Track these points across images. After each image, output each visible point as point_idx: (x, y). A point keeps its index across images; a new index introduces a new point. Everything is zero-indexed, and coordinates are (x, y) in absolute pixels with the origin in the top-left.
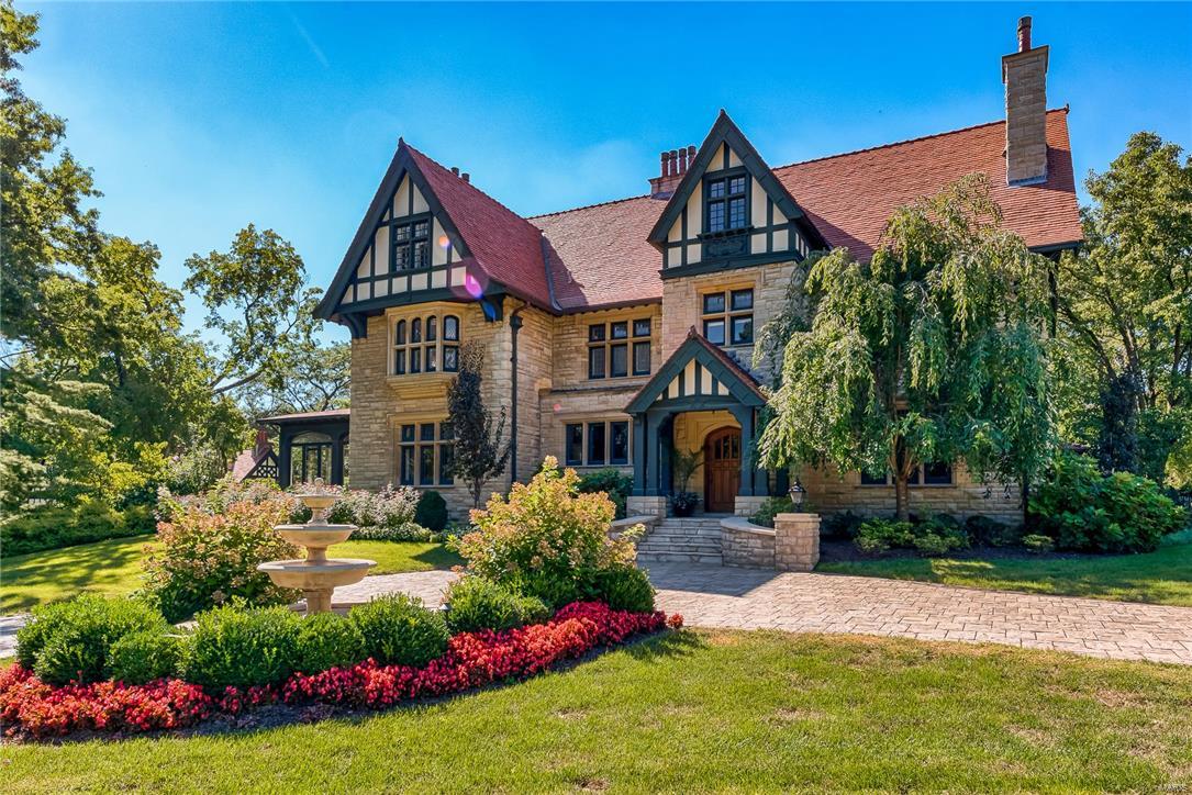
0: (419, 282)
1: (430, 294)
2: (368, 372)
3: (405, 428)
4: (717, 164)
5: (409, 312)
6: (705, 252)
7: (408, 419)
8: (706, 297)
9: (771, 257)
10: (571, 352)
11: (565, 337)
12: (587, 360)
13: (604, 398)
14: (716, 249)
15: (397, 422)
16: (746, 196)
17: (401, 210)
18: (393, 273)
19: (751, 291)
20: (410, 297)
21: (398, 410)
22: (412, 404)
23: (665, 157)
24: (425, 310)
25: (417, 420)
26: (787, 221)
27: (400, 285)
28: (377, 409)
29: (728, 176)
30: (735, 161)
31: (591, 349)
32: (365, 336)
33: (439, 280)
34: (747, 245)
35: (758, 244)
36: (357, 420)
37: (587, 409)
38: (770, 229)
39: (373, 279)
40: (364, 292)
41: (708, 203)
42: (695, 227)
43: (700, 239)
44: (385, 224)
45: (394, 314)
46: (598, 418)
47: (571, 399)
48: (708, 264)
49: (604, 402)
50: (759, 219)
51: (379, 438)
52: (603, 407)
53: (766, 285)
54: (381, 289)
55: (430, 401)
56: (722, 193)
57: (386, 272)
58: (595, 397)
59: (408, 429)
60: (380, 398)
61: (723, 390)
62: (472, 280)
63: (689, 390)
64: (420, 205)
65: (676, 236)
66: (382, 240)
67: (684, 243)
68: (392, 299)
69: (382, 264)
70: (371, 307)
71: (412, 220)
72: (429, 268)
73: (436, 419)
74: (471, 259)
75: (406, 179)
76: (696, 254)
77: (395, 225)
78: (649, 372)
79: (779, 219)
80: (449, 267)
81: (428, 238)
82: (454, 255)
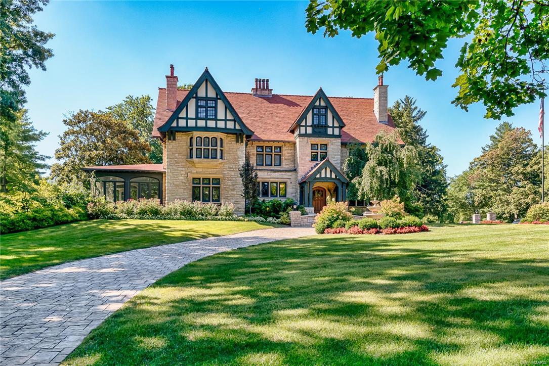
0: (211, 124)
1: (216, 129)
2: (177, 155)
3: (194, 179)
4: (317, 104)
5: (204, 134)
6: (313, 130)
7: (196, 176)
8: (312, 144)
9: (333, 136)
10: (251, 155)
12: (256, 158)
13: (269, 173)
14: (315, 130)
15: (191, 176)
16: (326, 115)
17: (201, 93)
18: (197, 118)
19: (326, 145)
20: (206, 129)
21: (193, 172)
22: (200, 170)
23: (257, 80)
24: (211, 135)
25: (202, 176)
26: (338, 126)
27: (201, 123)
28: (182, 171)
29: (319, 108)
30: (323, 104)
31: (257, 154)
32: (174, 139)
33: (221, 125)
34: (326, 131)
35: (330, 131)
36: (171, 174)
38: (333, 127)
39: (187, 119)
40: (182, 123)
41: (313, 115)
42: (309, 123)
43: (311, 126)
44: (193, 98)
45: (196, 134)
46: (267, 180)
48: (315, 134)
49: (270, 175)
50: (330, 123)
51: (182, 182)
52: (269, 177)
53: (332, 144)
54: (192, 123)
55: (210, 170)
56: (318, 112)
57: (194, 117)
58: (266, 173)
59: (196, 181)
60: (183, 167)
61: (333, 176)
62: (238, 127)
63: (323, 176)
64: (212, 94)
65: (303, 123)
66: (192, 104)
67: (306, 126)
68: (197, 128)
69: (192, 114)
70: (187, 130)
71: (206, 99)
72: (216, 119)
73: (211, 176)
74: (237, 119)
75: (205, 82)
76: (310, 130)
77: (198, 99)
78: (280, 165)
79: (336, 124)
80: (226, 120)
81: (216, 107)
82: (229, 117)
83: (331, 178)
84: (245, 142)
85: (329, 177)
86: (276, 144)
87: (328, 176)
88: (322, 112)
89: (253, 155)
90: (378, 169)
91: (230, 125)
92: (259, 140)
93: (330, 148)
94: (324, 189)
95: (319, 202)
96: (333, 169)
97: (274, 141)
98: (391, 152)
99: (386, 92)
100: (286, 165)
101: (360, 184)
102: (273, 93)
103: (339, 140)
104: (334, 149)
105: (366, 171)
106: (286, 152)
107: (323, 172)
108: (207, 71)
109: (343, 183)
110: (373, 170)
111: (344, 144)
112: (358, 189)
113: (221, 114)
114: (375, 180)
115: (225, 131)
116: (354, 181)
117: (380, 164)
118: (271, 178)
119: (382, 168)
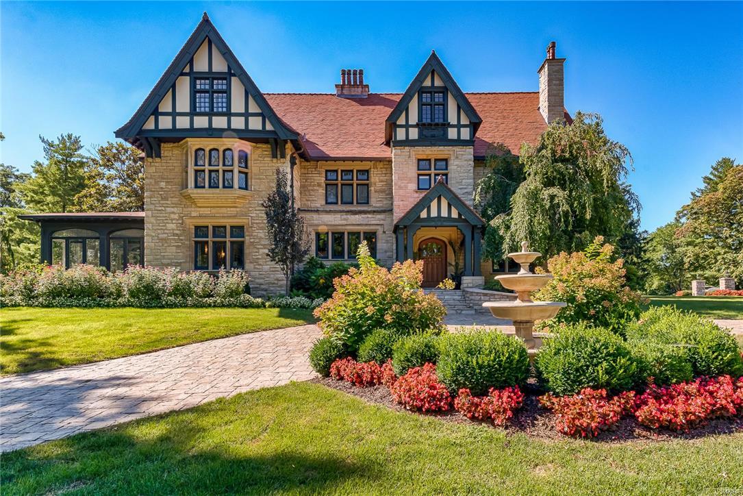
0: (220, 122)
1: (229, 132)
2: (163, 184)
3: (197, 228)
4: (427, 83)
5: (208, 143)
6: (420, 134)
7: (201, 222)
8: (419, 160)
9: (459, 142)
10: (314, 186)
11: (310, 175)
12: (324, 192)
13: (344, 216)
14: (426, 132)
15: (191, 224)
16: (444, 105)
17: (201, 65)
18: (193, 113)
19: (446, 160)
20: (211, 132)
21: (194, 214)
22: (207, 211)
23: (343, 73)
24: (221, 144)
25: (210, 223)
26: (468, 123)
27: (201, 122)
28: (173, 213)
29: (432, 91)
30: (438, 83)
31: (326, 185)
32: (159, 156)
33: (238, 123)
34: (446, 133)
35: (452, 134)
36: (153, 220)
37: (333, 223)
38: (459, 126)
39: (174, 114)
40: (165, 123)
41: (421, 105)
42: (414, 119)
43: (417, 125)
44: (186, 74)
45: (194, 143)
46: (340, 229)
47: (321, 216)
48: (422, 141)
49: (345, 219)
50: (452, 119)
51: (174, 235)
52: (344, 222)
53: (457, 158)
54: (183, 123)
55: (224, 210)
56: (429, 100)
57: (187, 110)
58: (338, 216)
59: (200, 230)
60: (175, 205)
61: (455, 214)
62: (269, 127)
63: (434, 214)
64: (220, 66)
65: (401, 121)
66: (184, 86)
67: (407, 126)
68: (193, 132)
69: (183, 104)
70: (176, 136)
71: (211, 76)
72: (229, 114)
73: (228, 222)
74: (267, 112)
75: (206, 44)
76: (414, 134)
77: (195, 77)
78: (368, 203)
79: (465, 121)
80: (247, 115)
81: (227, 92)
82: (253, 108)
83: (449, 218)
84: (288, 157)
85: (446, 216)
86: (357, 166)
87: (444, 214)
88: (436, 100)
89: (319, 185)
90: (546, 193)
91: (255, 124)
92: (327, 158)
93: (454, 165)
94: (444, 242)
95: (435, 265)
96: (454, 201)
97: (353, 159)
98: (573, 160)
99: (561, 71)
100: (376, 201)
101: (508, 227)
103: (469, 152)
104: (461, 164)
105: (519, 200)
106: (376, 179)
107: (434, 205)
108: (206, 21)
109: (474, 227)
110: (534, 196)
111: (479, 160)
112: (502, 238)
113: (238, 105)
114: (539, 217)
115: (245, 134)
116: (495, 222)
117: (549, 183)
118: (347, 225)
119: (554, 190)
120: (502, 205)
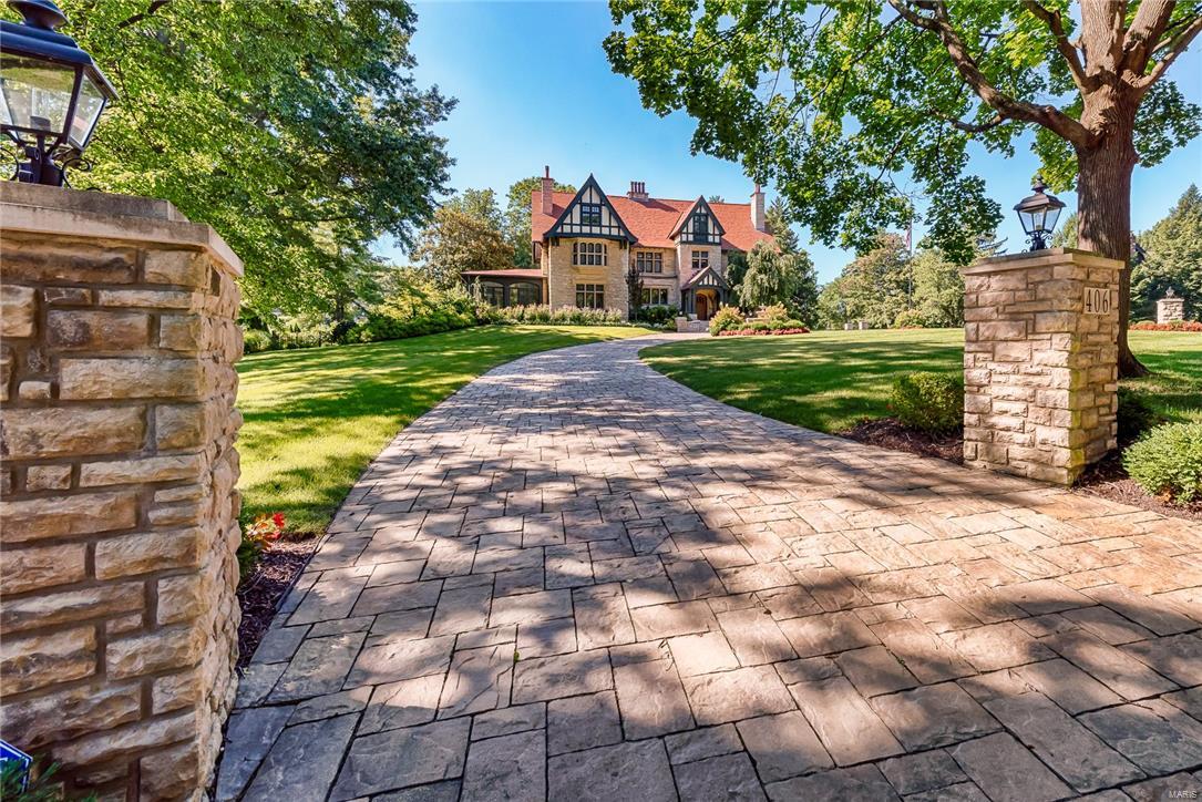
0: (596, 230)
1: (601, 236)
2: (561, 261)
3: (578, 285)
4: (698, 211)
5: (588, 241)
6: (694, 237)
7: (579, 282)
8: (693, 252)
9: (714, 243)
13: (650, 280)
14: (696, 237)
15: (575, 283)
16: (706, 224)
17: (586, 199)
18: (581, 225)
19: (707, 252)
20: (591, 235)
21: (578, 278)
22: (585, 277)
23: (632, 183)
24: (595, 241)
25: (585, 283)
26: (719, 233)
27: (586, 229)
28: (567, 277)
29: (700, 215)
30: (703, 211)
31: (638, 261)
32: (558, 245)
33: (605, 231)
34: (707, 238)
35: (710, 239)
38: (714, 235)
39: (572, 224)
40: (567, 229)
41: (694, 222)
42: (691, 230)
43: (693, 233)
44: (578, 203)
45: (581, 240)
46: (647, 288)
48: (695, 242)
50: (711, 231)
51: (567, 289)
52: (651, 283)
53: (713, 252)
54: (576, 229)
55: (594, 276)
56: (699, 221)
57: (579, 223)
58: (647, 280)
59: (580, 287)
60: (567, 273)
61: (716, 284)
62: (622, 234)
63: (706, 283)
64: (596, 200)
65: (685, 231)
66: (576, 210)
67: (687, 233)
68: (581, 235)
69: (577, 220)
70: (571, 235)
71: (591, 205)
72: (600, 226)
73: (595, 283)
74: (621, 225)
75: (589, 190)
76: (691, 238)
77: (582, 205)
78: (660, 271)
79: (717, 232)
80: (610, 227)
81: (600, 214)
82: (614, 223)
83: (713, 286)
84: (628, 249)
86: (657, 251)
87: (711, 283)
88: (703, 220)
89: (634, 261)
90: (759, 277)
91: (615, 232)
92: (641, 246)
93: (711, 256)
94: (706, 297)
96: (715, 276)
97: (655, 248)
98: (770, 260)
99: (763, 199)
100: (666, 271)
101: (741, 292)
102: (649, 197)
103: (719, 248)
104: (715, 257)
105: (747, 279)
106: (667, 259)
107: (706, 279)
108: (591, 177)
109: (724, 291)
110: (754, 278)
111: (724, 252)
112: (739, 297)
113: (605, 221)
114: (756, 287)
115: (610, 237)
116: (735, 288)
117: (760, 272)
118: (652, 285)
119: (763, 276)
120: (738, 279)
